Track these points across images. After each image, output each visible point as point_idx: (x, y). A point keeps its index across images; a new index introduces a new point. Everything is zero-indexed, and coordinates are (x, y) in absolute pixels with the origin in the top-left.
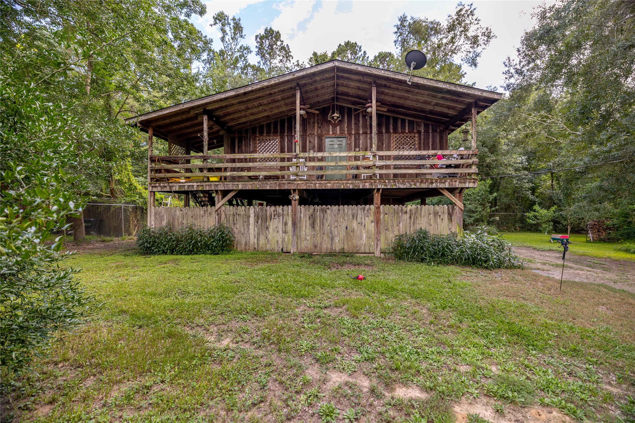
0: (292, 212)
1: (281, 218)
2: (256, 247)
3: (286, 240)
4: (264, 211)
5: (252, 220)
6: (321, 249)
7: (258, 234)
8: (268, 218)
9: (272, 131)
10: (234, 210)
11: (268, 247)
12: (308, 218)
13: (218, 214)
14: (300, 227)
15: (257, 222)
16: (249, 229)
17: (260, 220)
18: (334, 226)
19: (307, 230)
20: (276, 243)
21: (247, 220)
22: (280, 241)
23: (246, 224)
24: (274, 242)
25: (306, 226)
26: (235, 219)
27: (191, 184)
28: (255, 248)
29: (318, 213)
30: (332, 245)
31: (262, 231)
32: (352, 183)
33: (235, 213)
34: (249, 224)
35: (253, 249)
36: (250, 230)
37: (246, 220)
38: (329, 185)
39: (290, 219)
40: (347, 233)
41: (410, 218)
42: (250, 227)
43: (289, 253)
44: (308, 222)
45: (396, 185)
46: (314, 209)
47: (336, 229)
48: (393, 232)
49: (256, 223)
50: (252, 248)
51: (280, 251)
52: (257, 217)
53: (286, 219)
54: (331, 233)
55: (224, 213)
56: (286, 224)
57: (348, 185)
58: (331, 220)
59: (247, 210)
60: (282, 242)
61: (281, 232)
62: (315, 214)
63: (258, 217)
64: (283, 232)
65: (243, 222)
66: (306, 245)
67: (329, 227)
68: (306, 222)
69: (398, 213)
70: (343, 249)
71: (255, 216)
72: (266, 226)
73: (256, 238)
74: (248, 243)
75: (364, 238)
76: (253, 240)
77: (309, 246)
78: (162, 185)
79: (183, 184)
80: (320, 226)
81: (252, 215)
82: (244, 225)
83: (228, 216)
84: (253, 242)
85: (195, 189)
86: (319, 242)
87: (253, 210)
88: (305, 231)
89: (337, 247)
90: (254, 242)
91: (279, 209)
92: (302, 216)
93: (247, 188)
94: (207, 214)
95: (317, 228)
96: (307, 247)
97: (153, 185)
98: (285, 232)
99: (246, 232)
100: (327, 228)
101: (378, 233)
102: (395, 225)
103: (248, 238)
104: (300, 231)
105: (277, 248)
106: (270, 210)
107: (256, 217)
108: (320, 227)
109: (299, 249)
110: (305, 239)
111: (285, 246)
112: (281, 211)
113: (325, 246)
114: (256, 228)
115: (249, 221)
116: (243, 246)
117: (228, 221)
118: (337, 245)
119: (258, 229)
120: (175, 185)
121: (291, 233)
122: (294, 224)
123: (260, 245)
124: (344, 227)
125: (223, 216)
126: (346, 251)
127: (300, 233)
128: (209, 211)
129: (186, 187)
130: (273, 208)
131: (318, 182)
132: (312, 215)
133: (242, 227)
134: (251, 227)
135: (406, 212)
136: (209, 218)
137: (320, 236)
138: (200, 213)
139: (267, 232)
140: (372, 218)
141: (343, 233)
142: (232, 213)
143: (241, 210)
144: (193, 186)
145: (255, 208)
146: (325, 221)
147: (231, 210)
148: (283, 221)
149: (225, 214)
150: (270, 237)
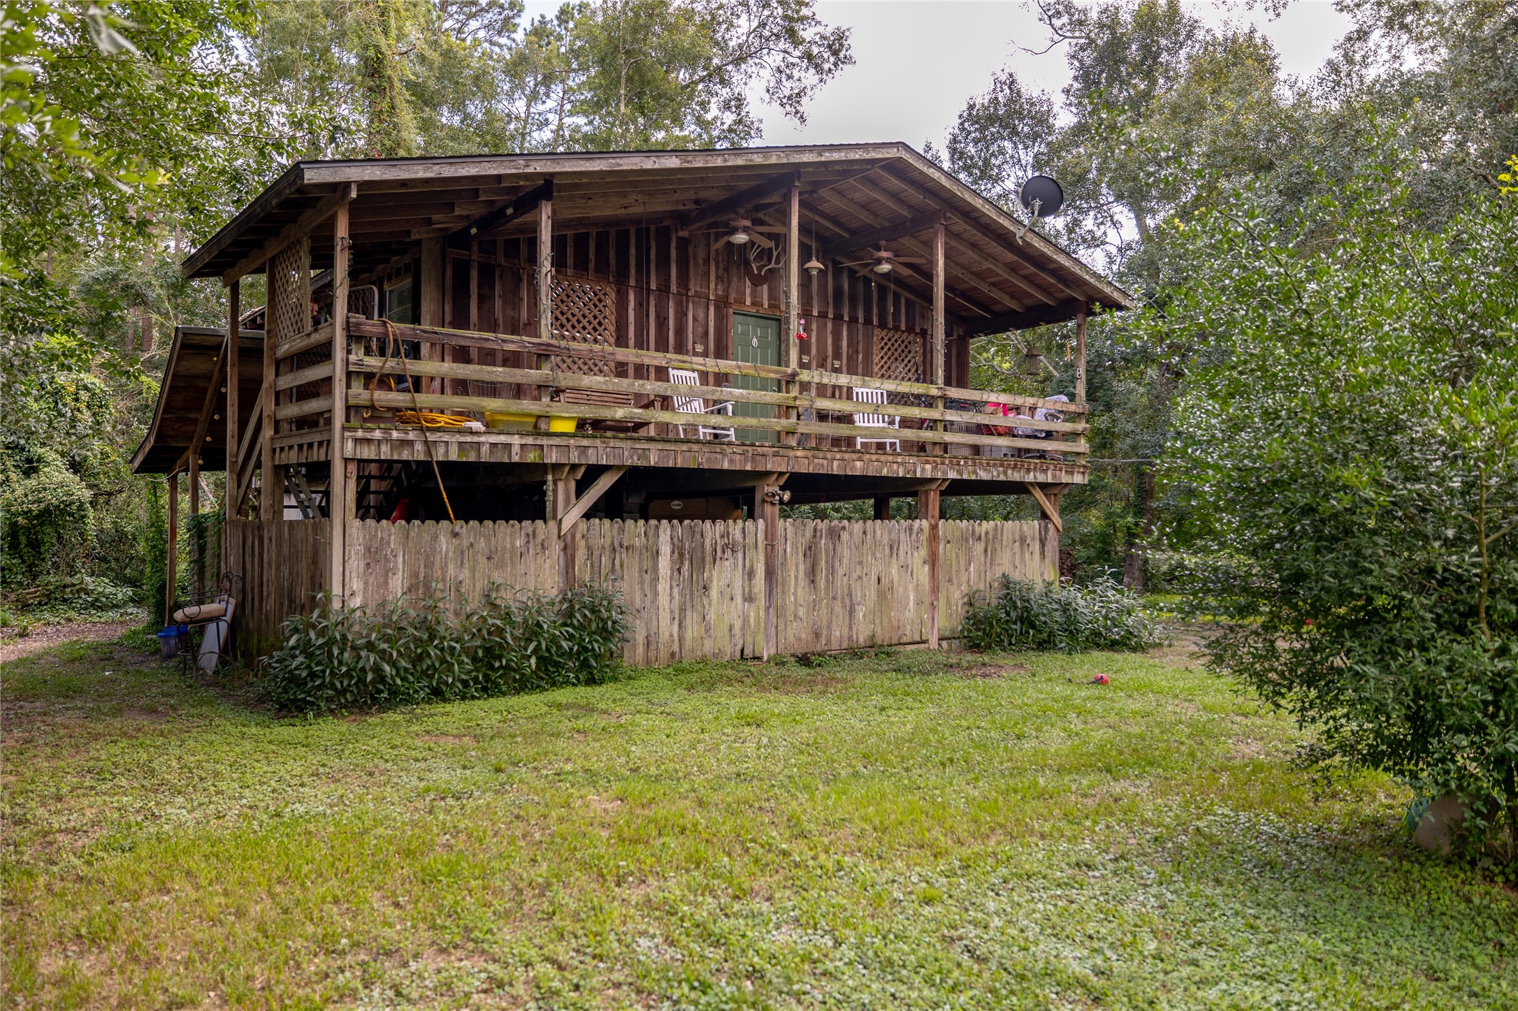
0: (766, 538)
1: (740, 555)
2: (676, 648)
3: (752, 620)
4: (698, 536)
5: (664, 564)
6: (829, 641)
7: (683, 610)
8: (708, 559)
9: (592, 265)
10: (615, 532)
11: (708, 646)
12: (801, 554)
13: (565, 548)
14: (783, 584)
15: (679, 570)
16: (656, 594)
17: (687, 563)
18: (855, 576)
19: (799, 590)
20: (727, 634)
21: (650, 563)
22: (738, 624)
23: (647, 577)
24: (720, 631)
25: (796, 578)
26: (617, 562)
27: (502, 439)
28: (673, 655)
29: (823, 542)
30: (851, 628)
31: (692, 600)
32: (902, 464)
33: (616, 544)
34: (656, 580)
35: (667, 656)
36: (660, 597)
37: (647, 564)
38: (858, 464)
39: (762, 558)
40: (881, 595)
41: (986, 551)
42: (660, 588)
43: (759, 659)
44: (802, 567)
45: (975, 472)
46: (815, 530)
47: (859, 584)
48: (959, 585)
49: (676, 573)
50: (664, 654)
51: (739, 656)
52: (679, 552)
53: (751, 561)
54: (850, 595)
55: (583, 543)
56: (751, 574)
57: (895, 466)
58: (850, 559)
59: (651, 534)
60: (743, 628)
61: (739, 599)
62: (816, 544)
63: (681, 555)
64: (745, 600)
65: (640, 571)
66: (796, 635)
67: (845, 579)
68: (797, 565)
69: (967, 540)
70: (873, 636)
71: (673, 552)
72: (701, 583)
73: (676, 622)
74: (652, 639)
75: (912, 603)
76: (667, 628)
77: (803, 636)
78: (395, 435)
79: (476, 439)
80: (827, 576)
81: (665, 549)
82: (642, 582)
83: (597, 553)
84: (667, 634)
85: (516, 459)
86: (825, 623)
87: (668, 532)
88: (795, 594)
89: (862, 634)
90: (671, 635)
91: (736, 528)
92: (789, 550)
93: (671, 464)
94: (536, 545)
95: (822, 583)
96: (799, 639)
97: (360, 434)
98: (749, 598)
99: (648, 603)
100: (841, 582)
101: (935, 590)
102: (963, 568)
103: (654, 624)
104: (783, 592)
105: (729, 650)
106: (712, 531)
107: (676, 555)
108: (827, 581)
109: (781, 646)
110: (796, 616)
111: (749, 640)
112: (739, 537)
113: (838, 633)
114: (676, 591)
115: (656, 569)
116: (640, 650)
117: (596, 570)
118: (862, 627)
119: (682, 594)
120: (446, 438)
121: (762, 602)
122: (770, 573)
123: (688, 643)
124: (874, 578)
125: (581, 554)
126: (879, 641)
127: (784, 599)
128: (541, 537)
129: (485, 449)
130: (720, 526)
131: (838, 456)
132: (810, 548)
133: (637, 587)
134: (663, 587)
135: (979, 538)
136: (540, 560)
137: (827, 604)
138: (513, 544)
139: (706, 602)
140: (923, 552)
141: (872, 594)
142: (608, 541)
143: (635, 529)
144: (508, 446)
145: (672, 527)
146: (837, 564)
147: (605, 529)
148: (744, 566)
149: (589, 548)
150: (712, 616)
